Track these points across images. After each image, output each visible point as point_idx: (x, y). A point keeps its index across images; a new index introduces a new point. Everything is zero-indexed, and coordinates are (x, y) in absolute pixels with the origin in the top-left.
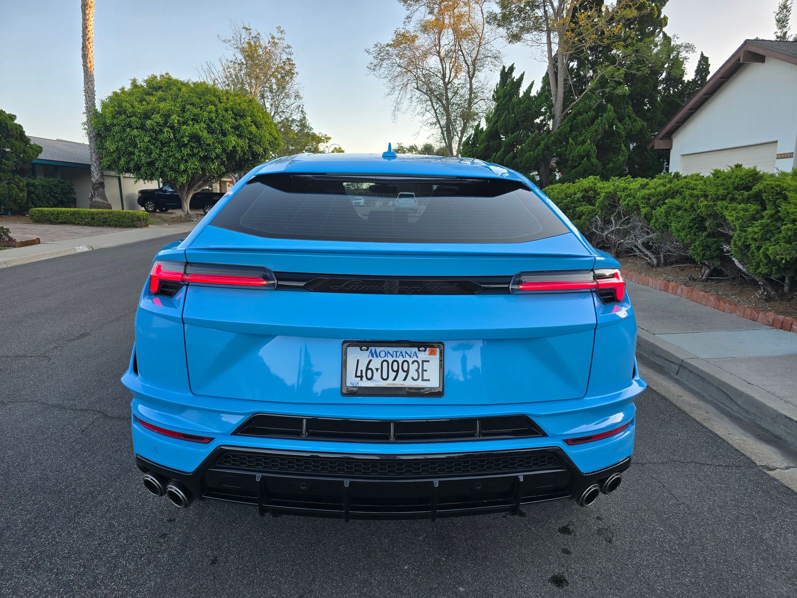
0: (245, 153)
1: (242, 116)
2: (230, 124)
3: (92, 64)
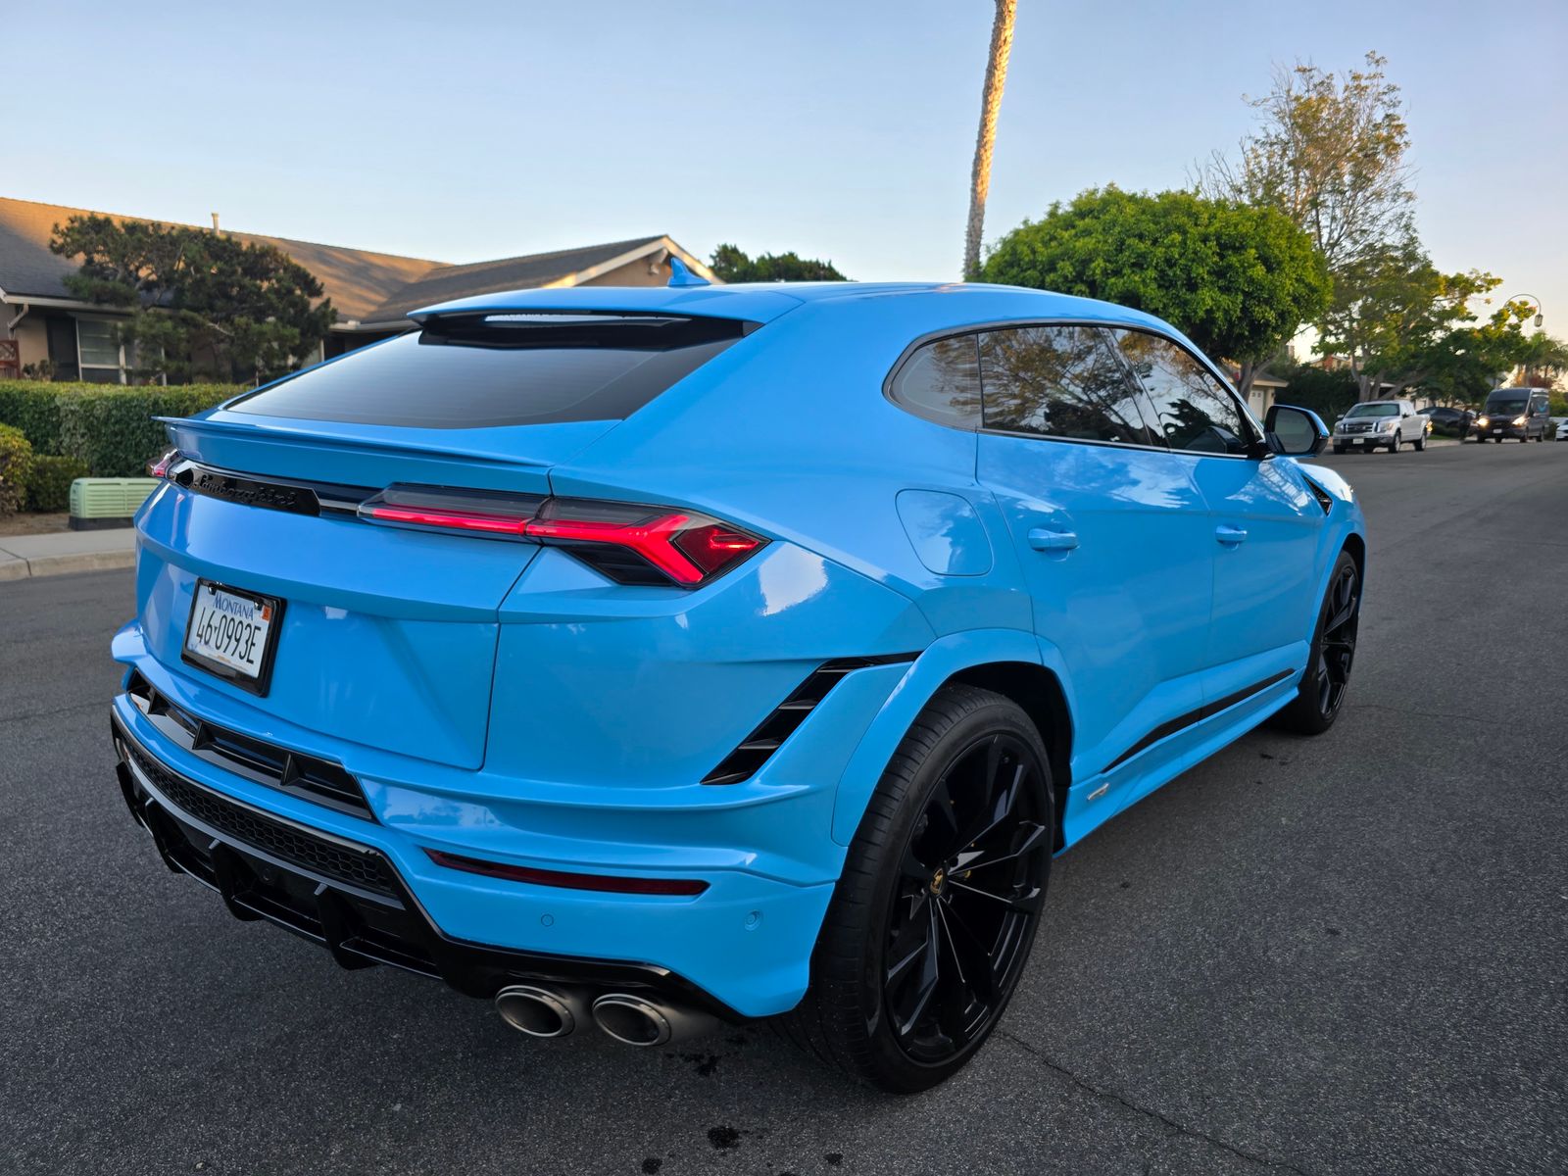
0: (1231, 324)
1: (1239, 248)
2: (1207, 265)
3: (984, 185)
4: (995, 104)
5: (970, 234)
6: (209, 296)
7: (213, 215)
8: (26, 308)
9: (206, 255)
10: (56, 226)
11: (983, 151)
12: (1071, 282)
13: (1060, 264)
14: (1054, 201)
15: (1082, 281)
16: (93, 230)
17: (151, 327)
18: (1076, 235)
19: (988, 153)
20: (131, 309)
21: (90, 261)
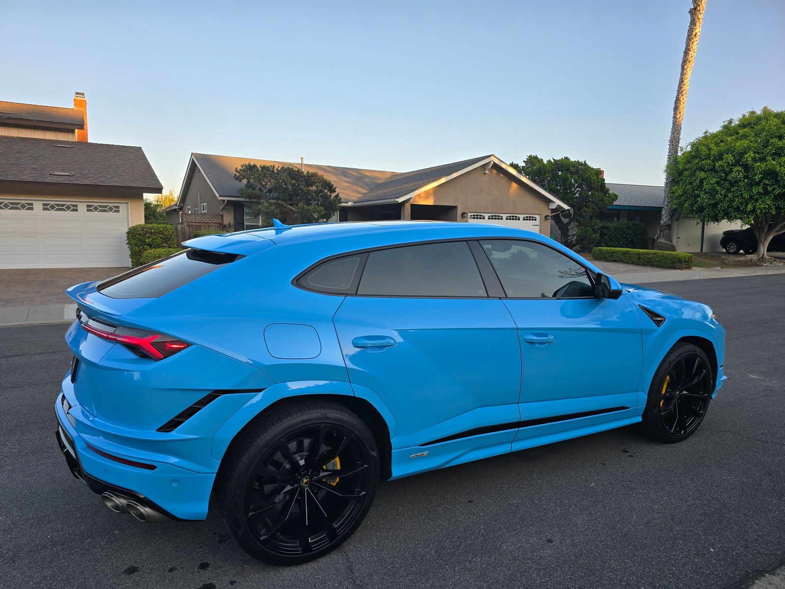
3: (681, 114)
4: (688, 70)
5: (671, 141)
6: (290, 195)
7: (301, 158)
8: (226, 201)
9: (289, 178)
10: (236, 168)
11: (680, 95)
12: (732, 165)
13: (725, 156)
14: (729, 119)
15: (740, 165)
16: (250, 169)
17: (267, 208)
18: (738, 139)
19: (684, 96)
20: (262, 201)
21: (249, 182)
